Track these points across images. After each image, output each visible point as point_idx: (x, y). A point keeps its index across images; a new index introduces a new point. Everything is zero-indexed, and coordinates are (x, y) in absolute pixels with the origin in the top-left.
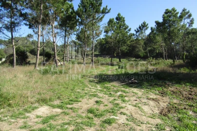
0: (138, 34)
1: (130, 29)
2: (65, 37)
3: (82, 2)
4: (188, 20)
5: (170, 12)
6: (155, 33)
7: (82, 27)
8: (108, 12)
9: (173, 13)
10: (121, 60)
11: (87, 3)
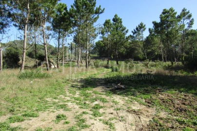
0: (135, 36)
1: (128, 30)
2: (59, 38)
3: (76, 2)
4: (188, 21)
5: (168, 12)
6: (153, 35)
7: (76, 28)
8: (101, 13)
9: (171, 14)
10: (119, 62)
11: (80, 3)
